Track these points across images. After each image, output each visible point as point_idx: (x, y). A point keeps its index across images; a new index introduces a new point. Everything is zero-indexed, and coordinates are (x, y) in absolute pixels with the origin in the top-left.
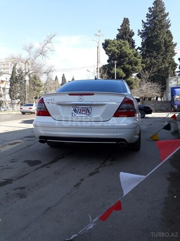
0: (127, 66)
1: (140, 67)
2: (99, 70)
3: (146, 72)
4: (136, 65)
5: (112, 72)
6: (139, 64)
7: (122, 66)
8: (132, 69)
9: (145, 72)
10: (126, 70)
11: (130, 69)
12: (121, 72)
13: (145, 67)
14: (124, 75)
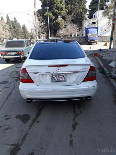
0: (55, 10)
1: (64, 12)
2: (36, 14)
3: (70, 16)
4: (61, 10)
5: (45, 15)
6: (63, 10)
7: (52, 10)
8: (59, 13)
9: (68, 16)
10: (55, 14)
11: (58, 13)
12: (52, 15)
13: (67, 11)
14: (54, 18)
